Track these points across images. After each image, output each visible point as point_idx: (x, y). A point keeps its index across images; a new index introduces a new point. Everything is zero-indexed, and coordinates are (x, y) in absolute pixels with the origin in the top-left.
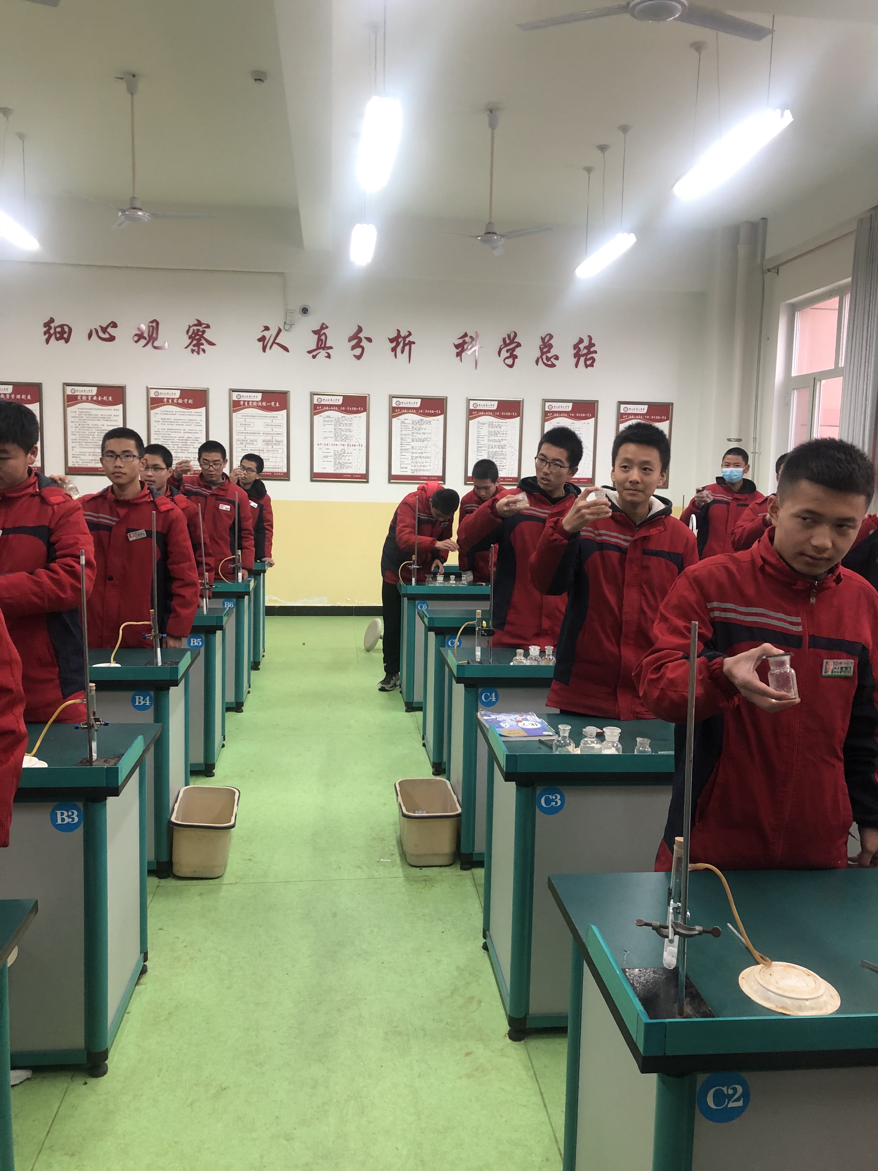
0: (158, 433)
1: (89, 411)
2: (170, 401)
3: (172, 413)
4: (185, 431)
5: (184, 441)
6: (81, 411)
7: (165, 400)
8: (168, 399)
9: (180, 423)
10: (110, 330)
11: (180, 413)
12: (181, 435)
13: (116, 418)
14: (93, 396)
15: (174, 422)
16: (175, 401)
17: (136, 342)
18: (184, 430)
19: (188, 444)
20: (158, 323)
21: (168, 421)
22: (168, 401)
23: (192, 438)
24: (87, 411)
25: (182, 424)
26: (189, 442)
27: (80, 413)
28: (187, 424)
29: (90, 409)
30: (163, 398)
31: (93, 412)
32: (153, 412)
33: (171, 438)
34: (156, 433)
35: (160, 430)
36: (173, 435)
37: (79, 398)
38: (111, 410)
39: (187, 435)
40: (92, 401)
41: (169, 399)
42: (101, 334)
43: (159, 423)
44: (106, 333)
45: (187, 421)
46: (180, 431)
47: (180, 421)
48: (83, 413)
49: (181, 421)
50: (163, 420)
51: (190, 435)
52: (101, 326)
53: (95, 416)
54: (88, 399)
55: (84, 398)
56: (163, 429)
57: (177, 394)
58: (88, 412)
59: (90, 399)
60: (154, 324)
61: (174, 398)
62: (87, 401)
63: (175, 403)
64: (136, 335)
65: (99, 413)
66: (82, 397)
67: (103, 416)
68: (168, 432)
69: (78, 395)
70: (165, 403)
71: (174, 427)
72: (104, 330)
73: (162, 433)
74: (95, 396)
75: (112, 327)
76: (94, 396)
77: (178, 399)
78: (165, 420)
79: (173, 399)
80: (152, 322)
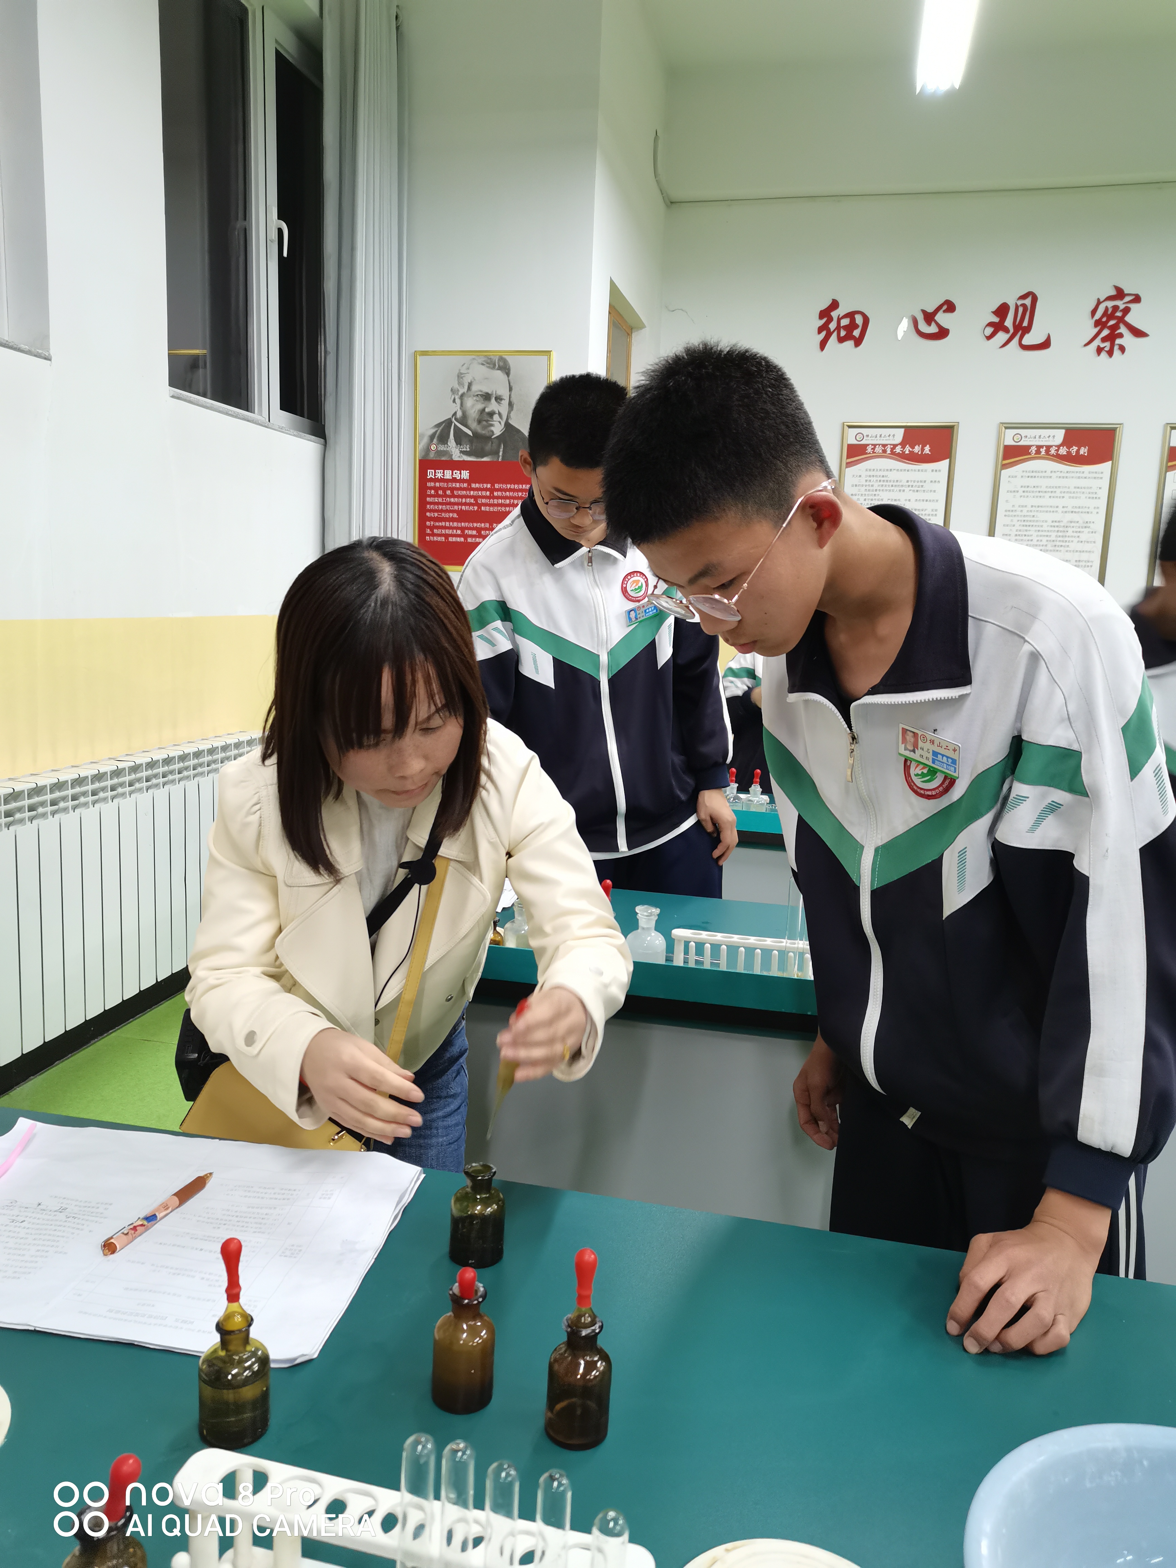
0: (1011, 513)
1: (885, 473)
2: (1043, 451)
3: (1044, 474)
4: (1065, 509)
5: (1061, 529)
6: (872, 473)
7: (1033, 449)
8: (1039, 447)
9: (1058, 494)
10: (941, 318)
11: (1059, 474)
12: (1057, 517)
13: (934, 486)
14: (895, 446)
15: (1046, 492)
16: (1053, 451)
17: (989, 338)
18: (1063, 507)
19: (1067, 534)
20: (1035, 299)
21: (1035, 489)
22: (1038, 452)
23: (1078, 522)
24: (882, 473)
25: (1063, 495)
26: (1070, 530)
27: (868, 478)
28: (1072, 495)
29: (887, 470)
30: (1029, 447)
31: (892, 476)
32: (1005, 473)
33: (1037, 524)
34: (1007, 513)
35: (1016, 508)
36: (1042, 516)
37: (869, 449)
38: (926, 471)
39: (1069, 517)
40: (894, 455)
41: (1042, 447)
42: (924, 327)
43: (1016, 494)
44: (933, 324)
45: (1072, 490)
46: (1055, 509)
47: (1058, 490)
48: (875, 479)
49: (1061, 490)
50: (1026, 489)
51: (1075, 517)
52: (924, 312)
53: (895, 484)
54: (884, 451)
55: (879, 450)
56: (1022, 506)
57: (1059, 436)
58: (883, 476)
59: (889, 451)
60: (1028, 302)
61: (1051, 446)
62: (884, 455)
63: (1053, 455)
64: (990, 324)
65: (904, 477)
66: (873, 449)
67: (909, 483)
68: (1031, 511)
69: (868, 445)
70: (1033, 455)
71: (1046, 501)
72: (929, 317)
73: (1020, 514)
74: (899, 447)
75: (944, 311)
76: (897, 445)
77: (1059, 447)
78: (1029, 489)
79: (1048, 448)
80: (1024, 297)
